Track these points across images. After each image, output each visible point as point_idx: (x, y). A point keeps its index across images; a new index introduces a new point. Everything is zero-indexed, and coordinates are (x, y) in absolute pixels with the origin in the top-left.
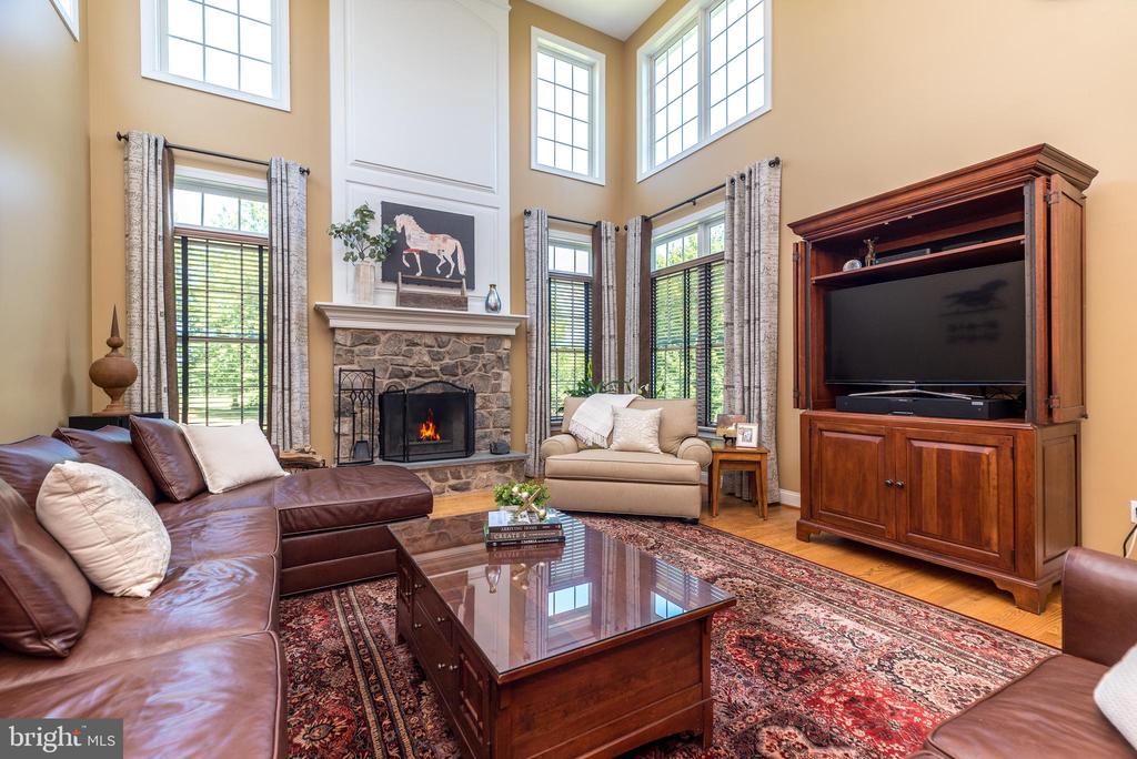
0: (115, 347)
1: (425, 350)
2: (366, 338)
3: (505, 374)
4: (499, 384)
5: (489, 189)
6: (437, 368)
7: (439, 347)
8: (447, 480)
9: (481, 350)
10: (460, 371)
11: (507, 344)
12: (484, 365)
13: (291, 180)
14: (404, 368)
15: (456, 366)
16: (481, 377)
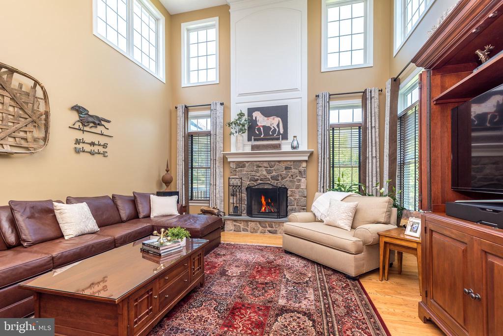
0: (167, 171)
1: (264, 169)
2: (241, 165)
3: (303, 180)
4: (300, 185)
5: (296, 90)
6: (270, 177)
7: (270, 167)
8: (266, 227)
9: (290, 168)
10: (280, 178)
11: (304, 165)
12: (292, 176)
13: (217, 109)
14: (255, 177)
15: (278, 176)
16: (291, 181)
